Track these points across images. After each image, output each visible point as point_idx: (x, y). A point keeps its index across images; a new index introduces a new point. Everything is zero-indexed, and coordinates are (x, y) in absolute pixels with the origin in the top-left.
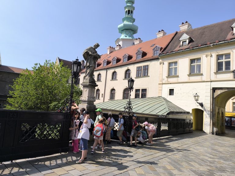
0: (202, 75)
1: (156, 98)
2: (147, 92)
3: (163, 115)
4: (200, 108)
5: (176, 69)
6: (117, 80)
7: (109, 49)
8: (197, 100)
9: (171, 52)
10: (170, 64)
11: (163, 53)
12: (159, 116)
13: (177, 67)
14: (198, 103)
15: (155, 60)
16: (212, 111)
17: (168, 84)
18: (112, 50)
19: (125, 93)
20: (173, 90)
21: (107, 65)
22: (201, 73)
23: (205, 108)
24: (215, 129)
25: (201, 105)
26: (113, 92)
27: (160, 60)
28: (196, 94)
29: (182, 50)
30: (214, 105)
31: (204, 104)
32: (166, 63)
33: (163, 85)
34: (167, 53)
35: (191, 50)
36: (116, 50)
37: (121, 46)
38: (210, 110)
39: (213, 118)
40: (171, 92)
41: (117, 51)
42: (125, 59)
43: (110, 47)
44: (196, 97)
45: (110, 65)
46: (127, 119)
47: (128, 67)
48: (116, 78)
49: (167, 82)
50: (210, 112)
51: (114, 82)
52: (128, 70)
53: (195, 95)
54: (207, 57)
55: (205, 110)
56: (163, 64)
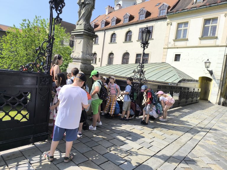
0: (217, 38)
1: (159, 64)
2: (149, 57)
3: (173, 83)
4: (209, 76)
5: (185, 31)
6: (116, 43)
7: (108, 9)
8: (208, 67)
9: (182, 10)
10: (179, 25)
11: (172, 11)
12: (168, 84)
13: (187, 29)
14: (208, 70)
15: (161, 20)
16: (222, 79)
17: (175, 48)
18: (111, 10)
19: (125, 57)
20: (179, 55)
21: (105, 26)
22: (216, 36)
23: (215, 76)
24: (222, 100)
25: (211, 73)
26: (111, 57)
27: (168, 20)
28: (208, 60)
29: (196, 7)
30: (225, 73)
31: (214, 72)
32: (175, 24)
33: (168, 49)
34: (177, 11)
35: (208, 7)
36: (115, 10)
37: (121, 6)
38: (220, 79)
39: (222, 88)
40: (177, 57)
41: (117, 11)
42: (125, 19)
43: (109, 7)
44: (207, 63)
45: (108, 26)
46: (137, 87)
47: (129, 28)
48: (115, 40)
49: (173, 46)
50: (219, 81)
51: (113, 45)
52: (129, 32)
53: (206, 62)
54: (225, 16)
55: (215, 79)
56: (171, 25)
